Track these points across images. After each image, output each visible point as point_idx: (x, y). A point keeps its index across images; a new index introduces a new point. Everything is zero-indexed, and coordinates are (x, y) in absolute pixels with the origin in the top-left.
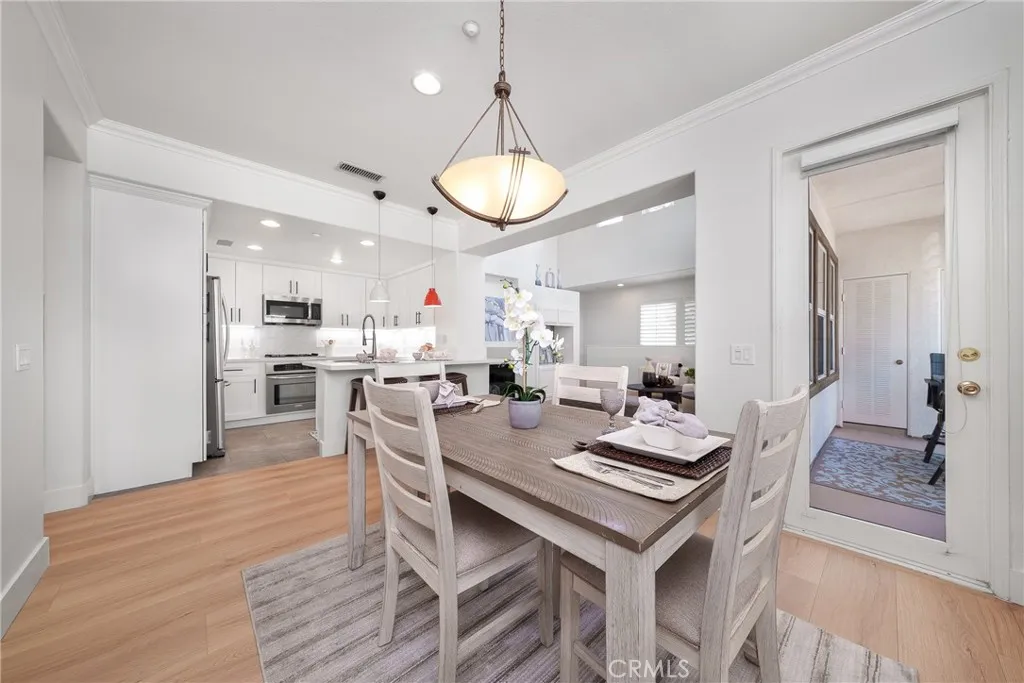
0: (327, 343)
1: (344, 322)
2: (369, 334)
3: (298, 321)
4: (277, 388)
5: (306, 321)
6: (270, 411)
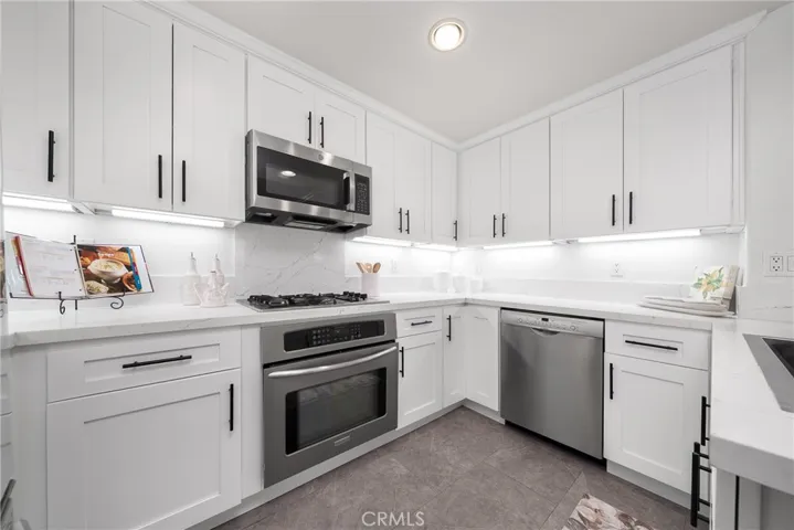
1: (404, 225)
4: (292, 399)
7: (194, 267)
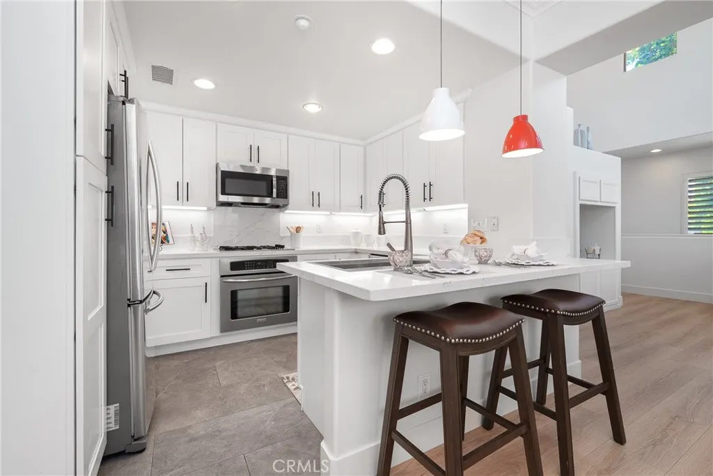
0: (294, 231)
1: (315, 202)
2: (395, 215)
3: (256, 200)
4: (234, 294)
5: (268, 200)
6: (225, 329)
7: (192, 232)
